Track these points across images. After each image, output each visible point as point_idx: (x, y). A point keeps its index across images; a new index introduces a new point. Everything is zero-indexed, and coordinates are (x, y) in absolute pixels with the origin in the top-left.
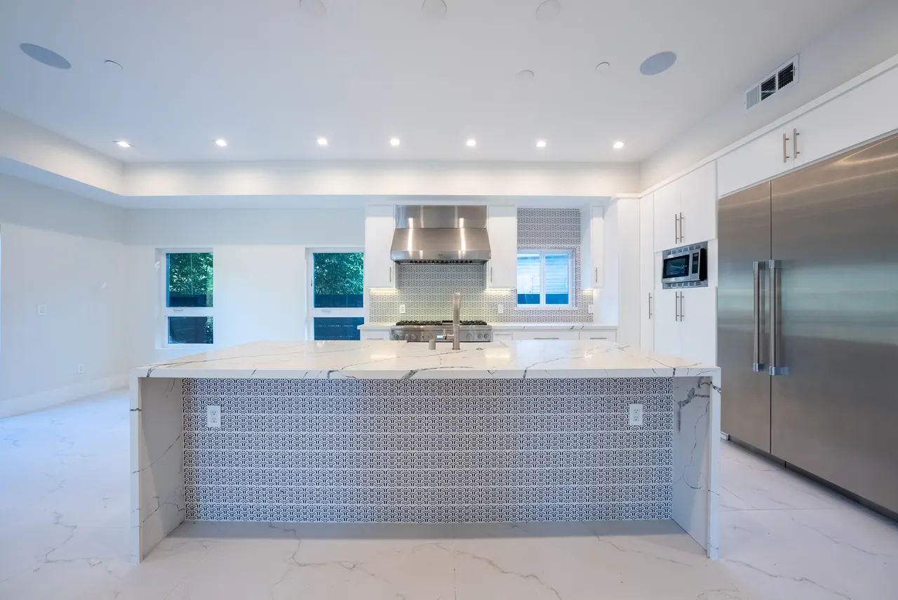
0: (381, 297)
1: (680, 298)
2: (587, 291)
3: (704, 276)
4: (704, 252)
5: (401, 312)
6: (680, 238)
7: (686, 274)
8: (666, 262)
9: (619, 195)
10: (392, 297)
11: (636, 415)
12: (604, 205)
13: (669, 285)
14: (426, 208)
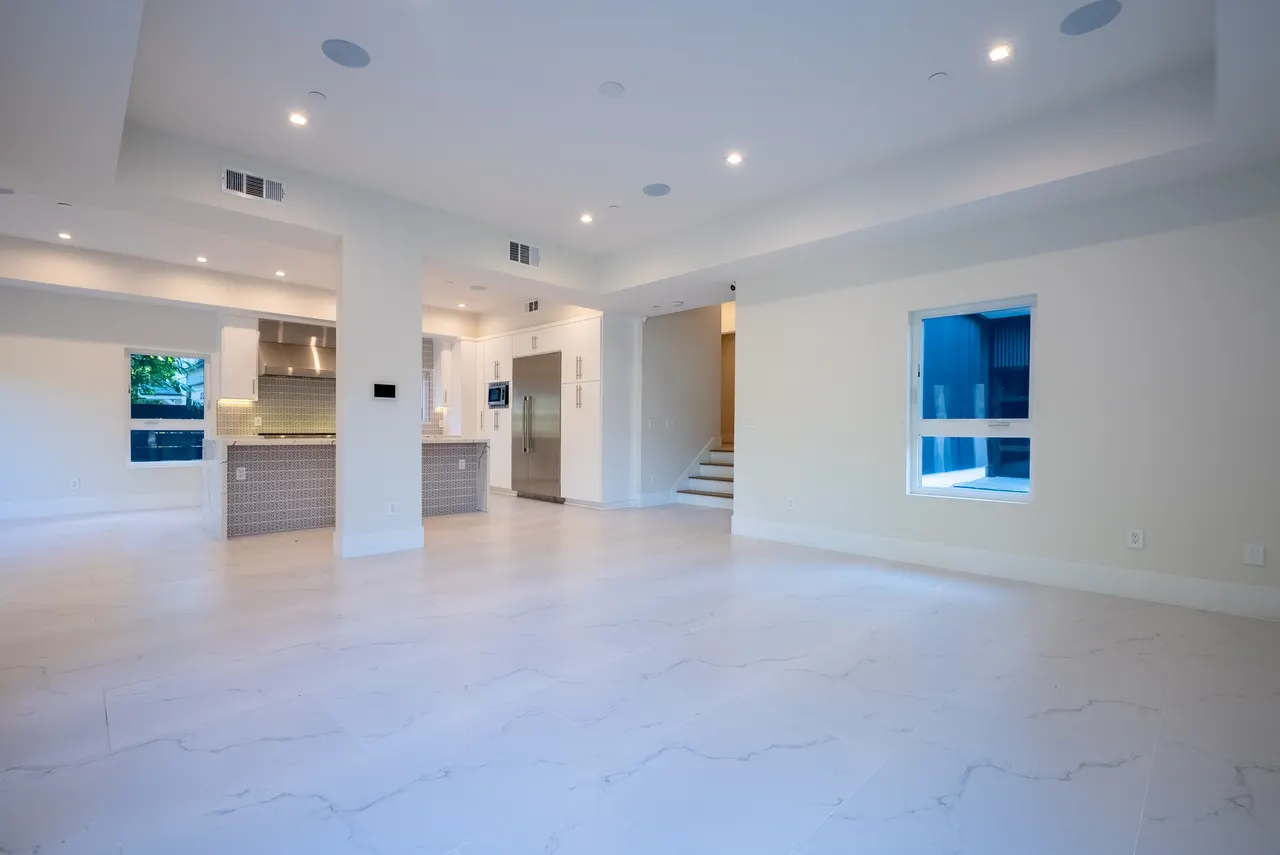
0: (229, 409)
1: (497, 414)
2: (438, 409)
3: (507, 402)
4: (507, 387)
5: (256, 424)
6: (497, 377)
7: (499, 400)
8: (490, 391)
9: (462, 338)
10: (246, 410)
11: (462, 464)
12: (452, 342)
13: (492, 407)
14: (285, 324)
